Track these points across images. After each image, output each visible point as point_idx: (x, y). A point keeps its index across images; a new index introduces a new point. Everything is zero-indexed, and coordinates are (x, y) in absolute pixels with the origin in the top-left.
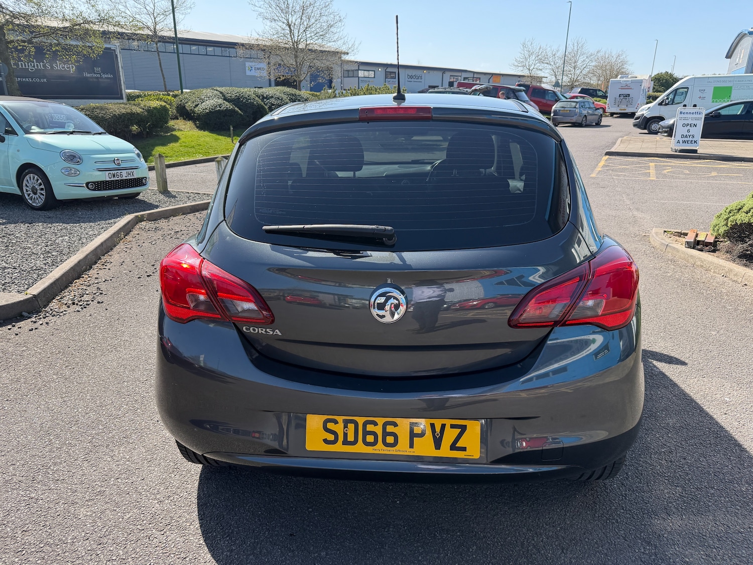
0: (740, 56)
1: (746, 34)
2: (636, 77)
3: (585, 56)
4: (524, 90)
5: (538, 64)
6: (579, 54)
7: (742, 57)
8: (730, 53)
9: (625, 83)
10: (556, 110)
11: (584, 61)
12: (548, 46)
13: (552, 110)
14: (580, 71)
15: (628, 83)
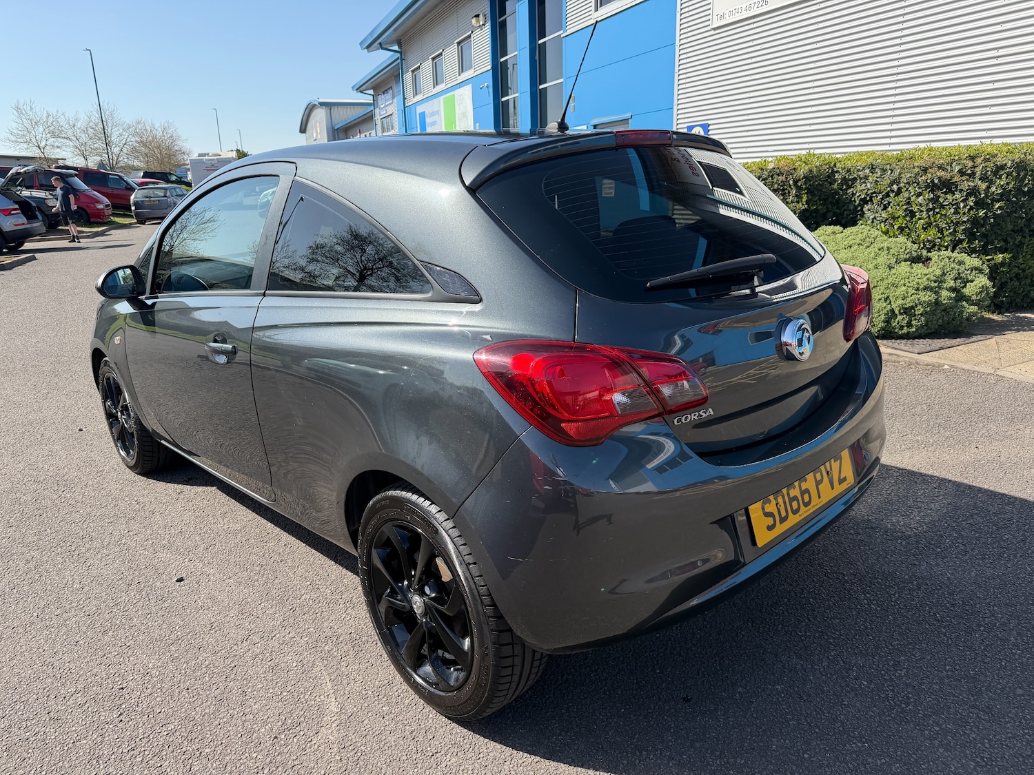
0: (317, 130)
1: (315, 105)
2: (220, 156)
3: (120, 128)
4: (76, 175)
5: (52, 139)
6: (110, 125)
7: (318, 131)
8: (303, 127)
9: (210, 162)
10: (138, 201)
11: (121, 135)
12: (60, 113)
13: (132, 202)
14: (118, 149)
15: (213, 162)
